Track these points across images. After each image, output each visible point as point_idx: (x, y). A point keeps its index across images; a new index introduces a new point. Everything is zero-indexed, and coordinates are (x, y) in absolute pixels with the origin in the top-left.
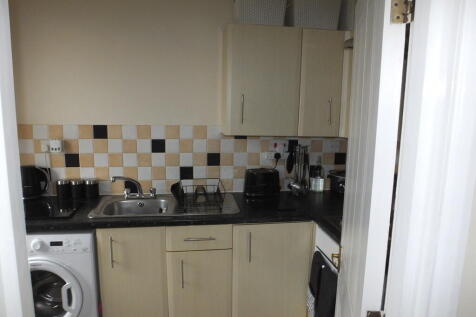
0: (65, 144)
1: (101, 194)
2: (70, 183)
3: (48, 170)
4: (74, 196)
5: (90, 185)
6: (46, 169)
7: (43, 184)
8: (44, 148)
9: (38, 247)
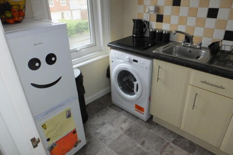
0: (157, 9)
1: (170, 40)
2: (156, 31)
3: (148, 23)
4: (157, 38)
5: (165, 34)
6: (146, 22)
7: (144, 29)
8: (147, 10)
9: (128, 60)
